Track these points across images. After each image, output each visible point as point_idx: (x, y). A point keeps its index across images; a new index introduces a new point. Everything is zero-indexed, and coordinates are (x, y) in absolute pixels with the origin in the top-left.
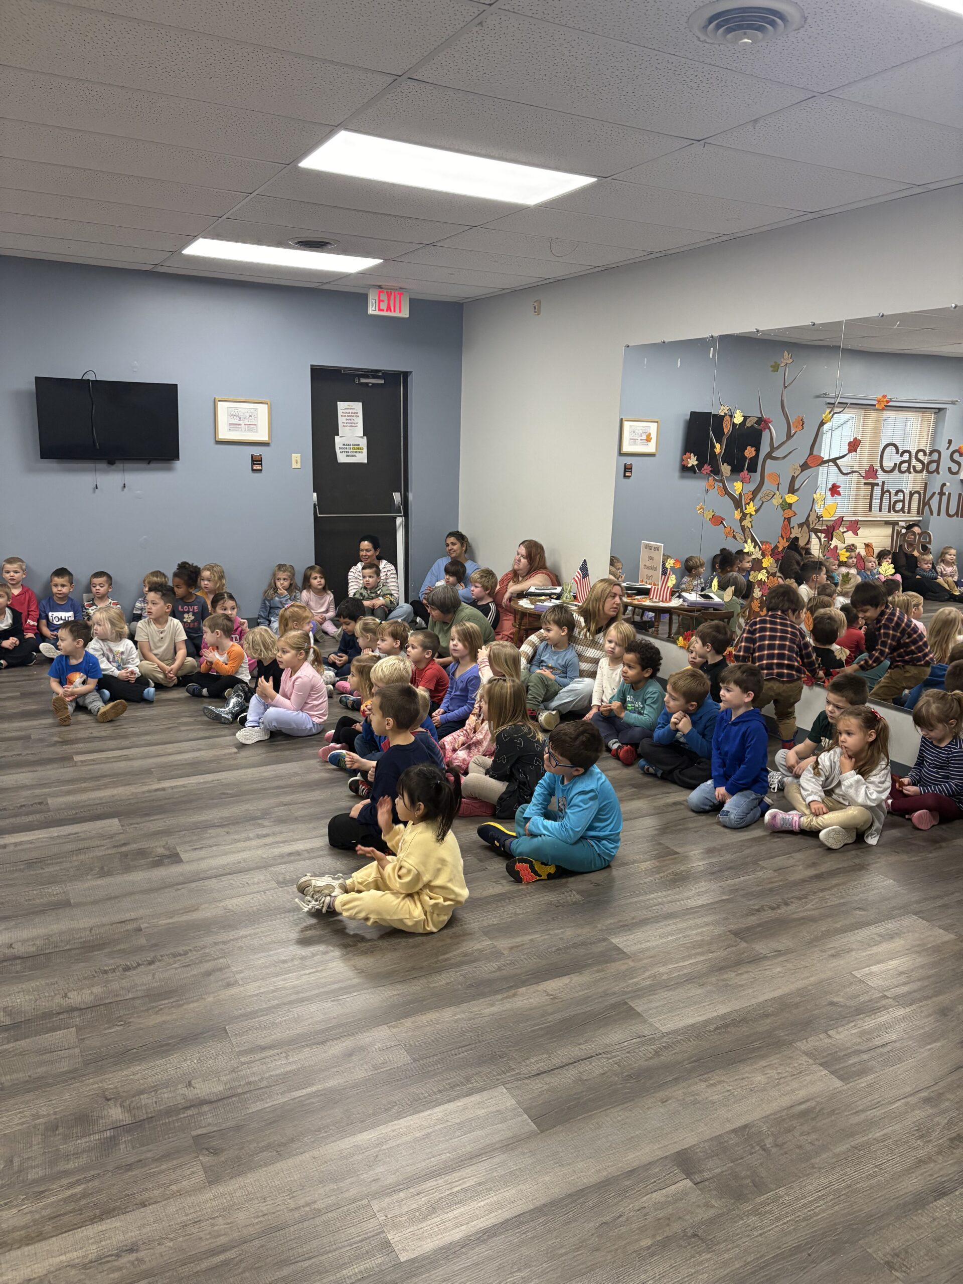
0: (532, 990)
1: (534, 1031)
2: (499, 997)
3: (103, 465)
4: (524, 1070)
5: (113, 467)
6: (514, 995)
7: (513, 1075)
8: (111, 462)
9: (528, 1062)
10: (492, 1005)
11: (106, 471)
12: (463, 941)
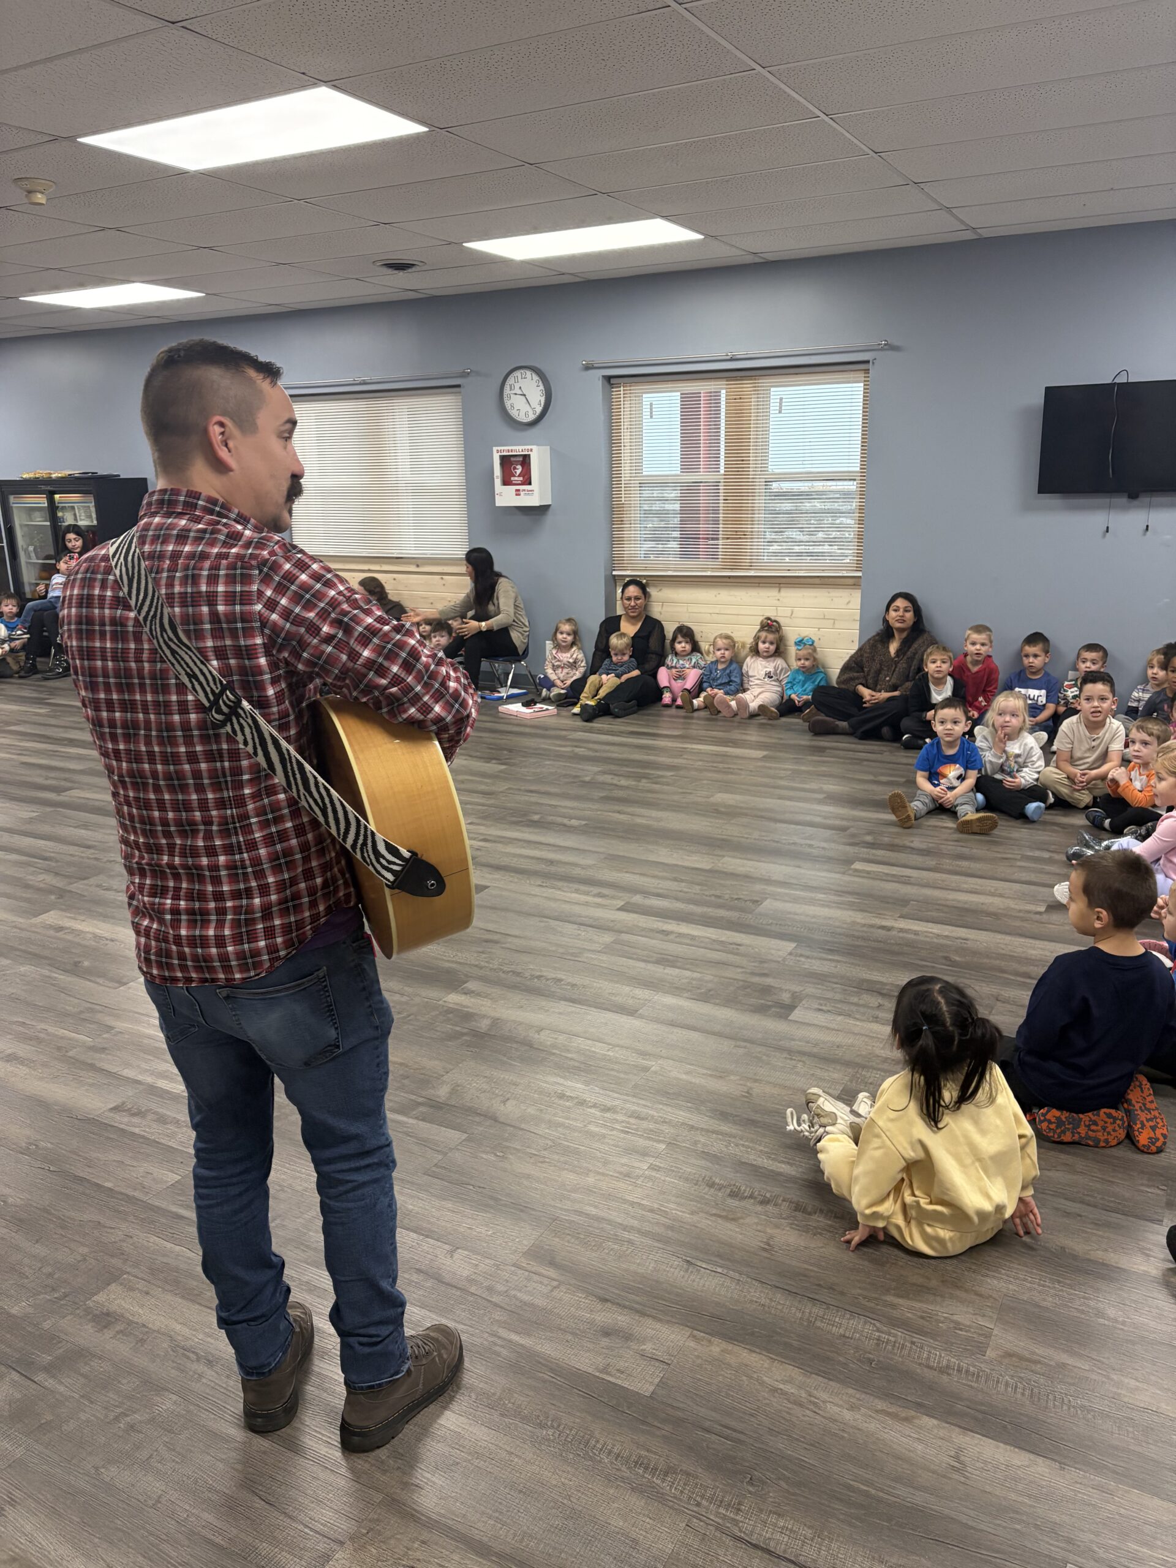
0: (941, 1433)
1: (850, 1488)
2: (880, 1405)
3: (1123, 500)
4: (747, 1525)
5: (1136, 502)
6: (906, 1419)
7: (724, 1518)
8: (1133, 496)
9: (773, 1519)
10: (852, 1408)
11: (1125, 508)
12: (952, 1297)
